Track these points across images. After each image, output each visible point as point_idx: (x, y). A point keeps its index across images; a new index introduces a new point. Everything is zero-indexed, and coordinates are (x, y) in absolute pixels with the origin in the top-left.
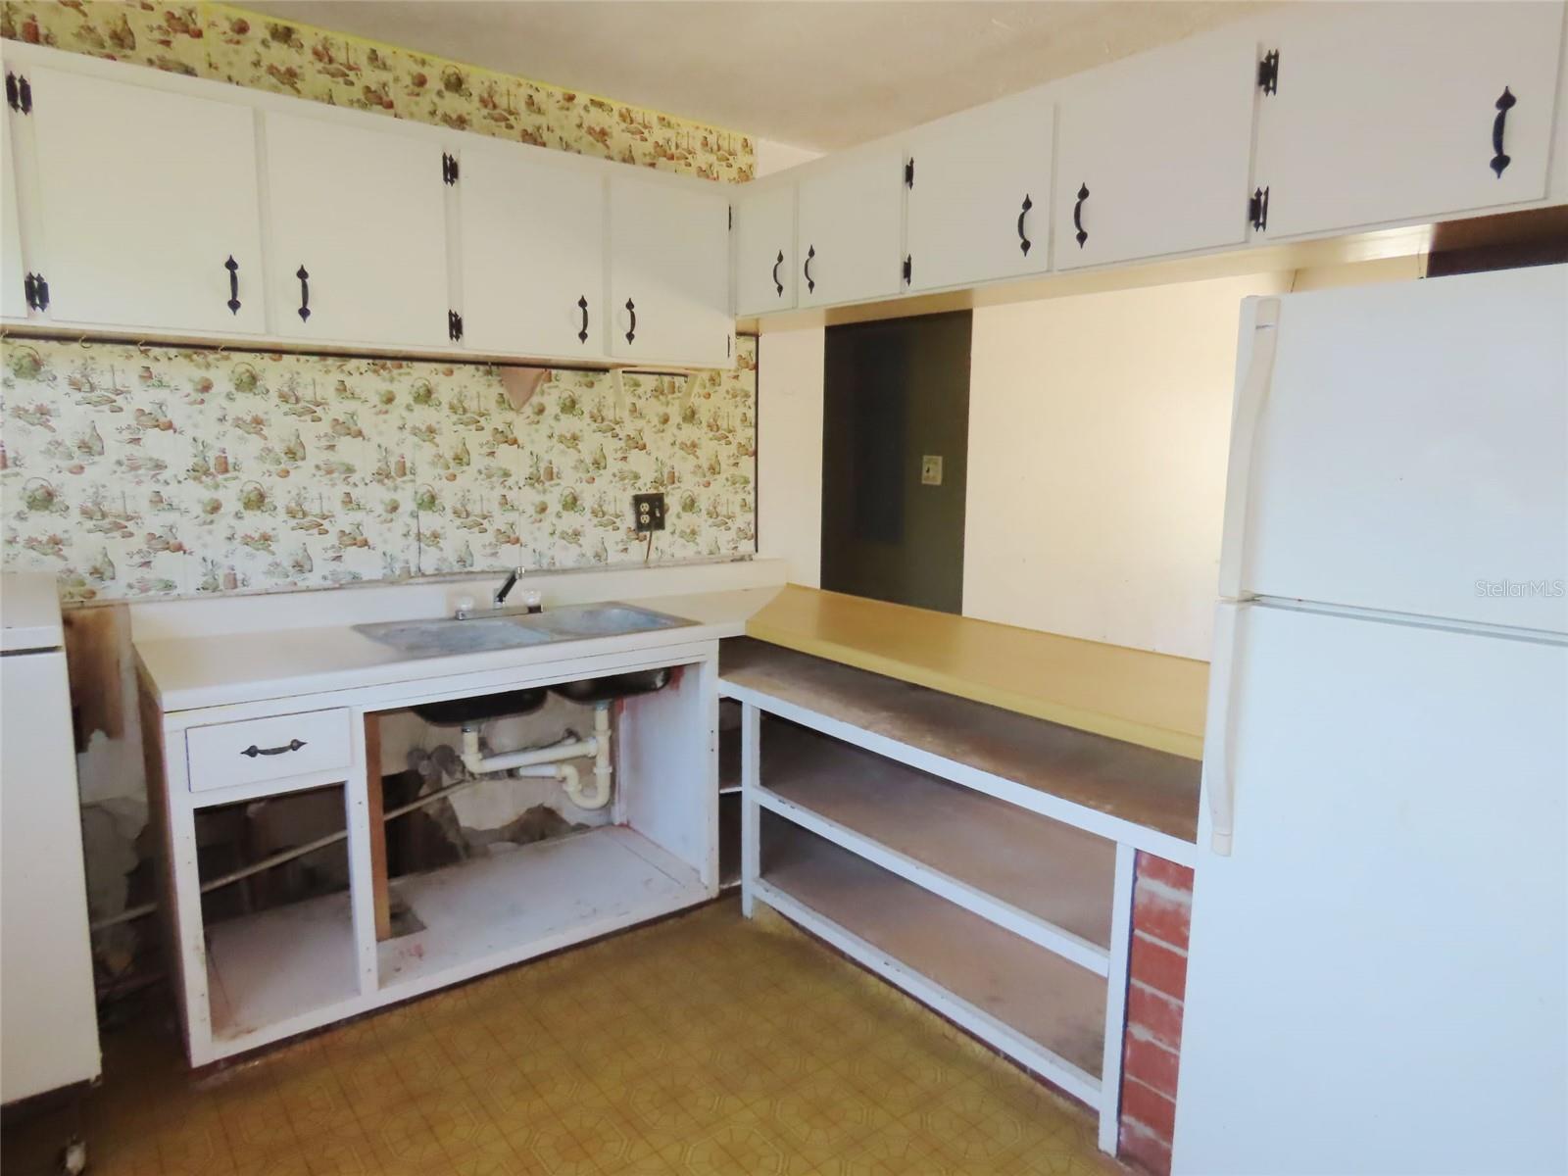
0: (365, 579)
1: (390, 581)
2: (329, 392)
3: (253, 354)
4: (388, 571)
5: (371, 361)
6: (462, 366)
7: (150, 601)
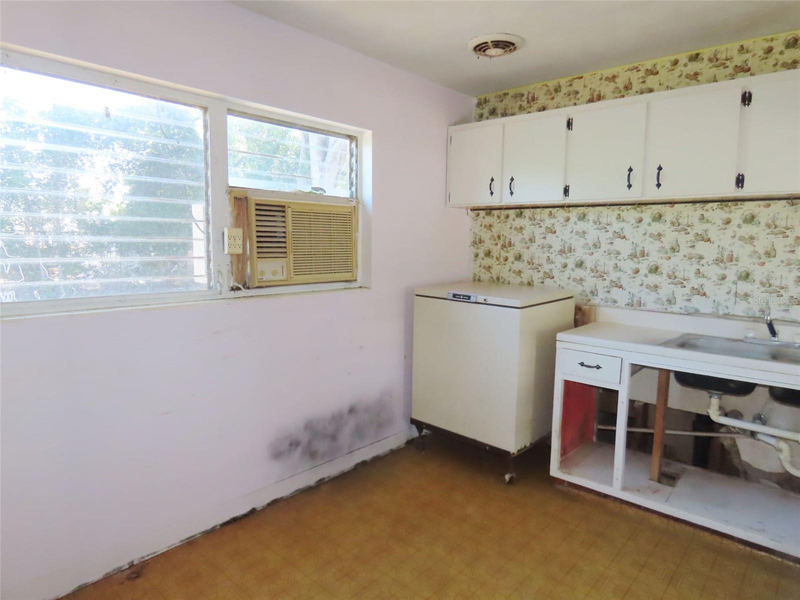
0: (701, 312)
1: (715, 315)
2: (695, 220)
3: (661, 205)
4: (715, 310)
5: (719, 203)
6: (777, 201)
7: (607, 306)
